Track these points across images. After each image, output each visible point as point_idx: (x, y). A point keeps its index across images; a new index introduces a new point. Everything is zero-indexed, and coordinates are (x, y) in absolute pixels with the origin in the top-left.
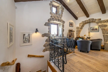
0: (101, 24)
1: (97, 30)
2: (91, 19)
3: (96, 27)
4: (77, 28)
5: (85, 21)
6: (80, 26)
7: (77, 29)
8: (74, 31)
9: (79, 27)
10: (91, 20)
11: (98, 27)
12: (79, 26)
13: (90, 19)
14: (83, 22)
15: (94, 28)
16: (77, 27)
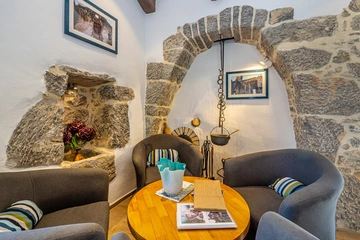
0: (296, 45)
1: (259, 89)
2: (236, 8)
3: (255, 68)
4: (153, 71)
5: (201, 22)
6: (167, 56)
7: (149, 76)
8: (127, 93)
9: (160, 66)
10: (236, 17)
11: (263, 74)
12: (160, 59)
13: (228, 10)
14: (187, 27)
15: (247, 77)
16: (150, 66)
